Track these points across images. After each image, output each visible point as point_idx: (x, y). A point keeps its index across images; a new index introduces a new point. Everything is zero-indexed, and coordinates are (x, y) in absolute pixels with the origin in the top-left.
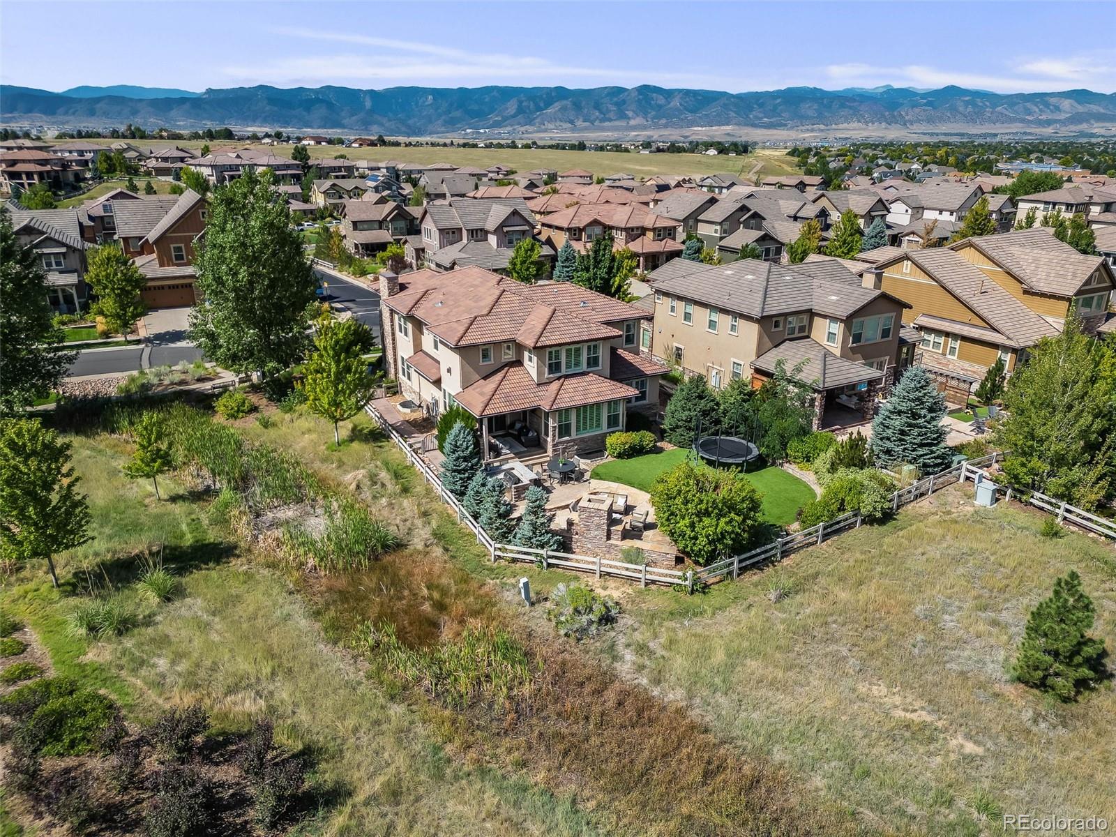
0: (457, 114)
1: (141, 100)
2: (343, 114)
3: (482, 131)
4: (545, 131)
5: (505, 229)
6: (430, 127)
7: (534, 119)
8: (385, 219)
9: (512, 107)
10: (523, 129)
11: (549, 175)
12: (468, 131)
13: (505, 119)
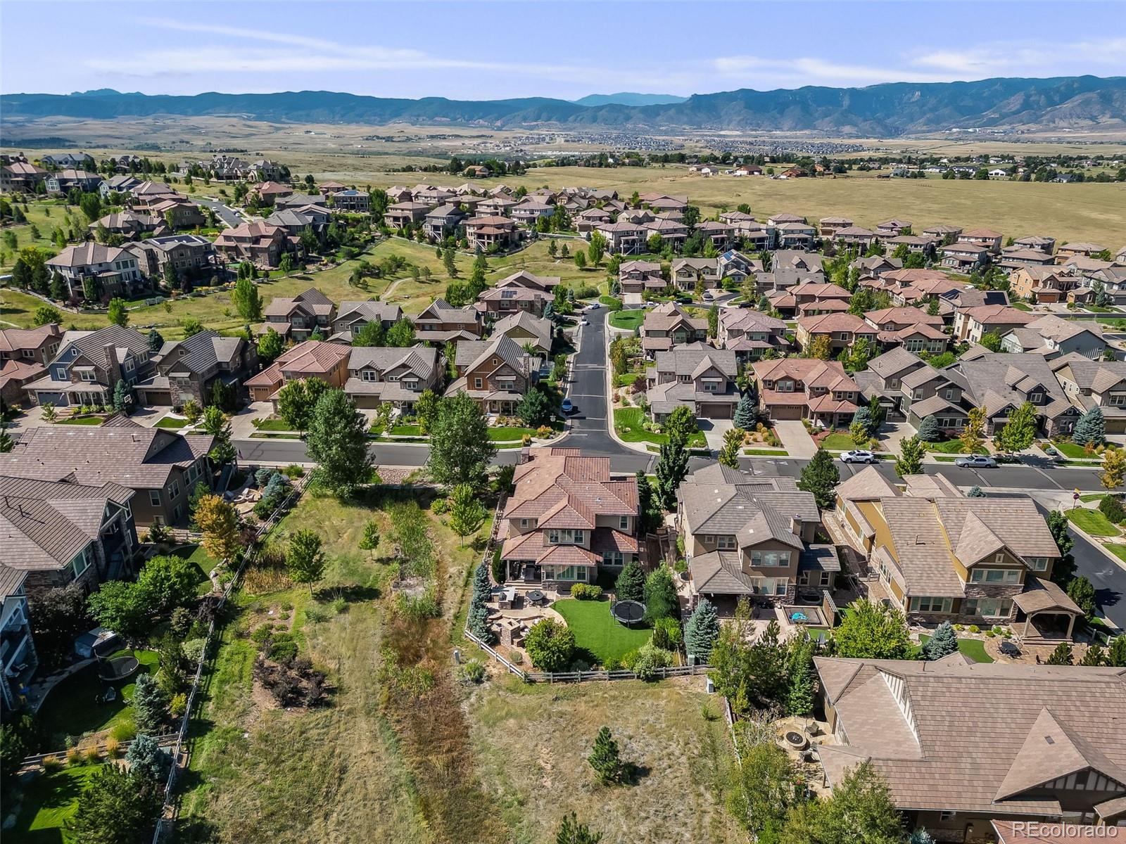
0: (945, 111)
1: (634, 108)
2: (816, 115)
3: (971, 130)
4: (1054, 130)
5: (703, 380)
6: (910, 127)
7: (1042, 116)
8: (670, 330)
9: (1015, 102)
10: (1024, 128)
11: (948, 235)
12: (954, 130)
13: (1003, 116)
